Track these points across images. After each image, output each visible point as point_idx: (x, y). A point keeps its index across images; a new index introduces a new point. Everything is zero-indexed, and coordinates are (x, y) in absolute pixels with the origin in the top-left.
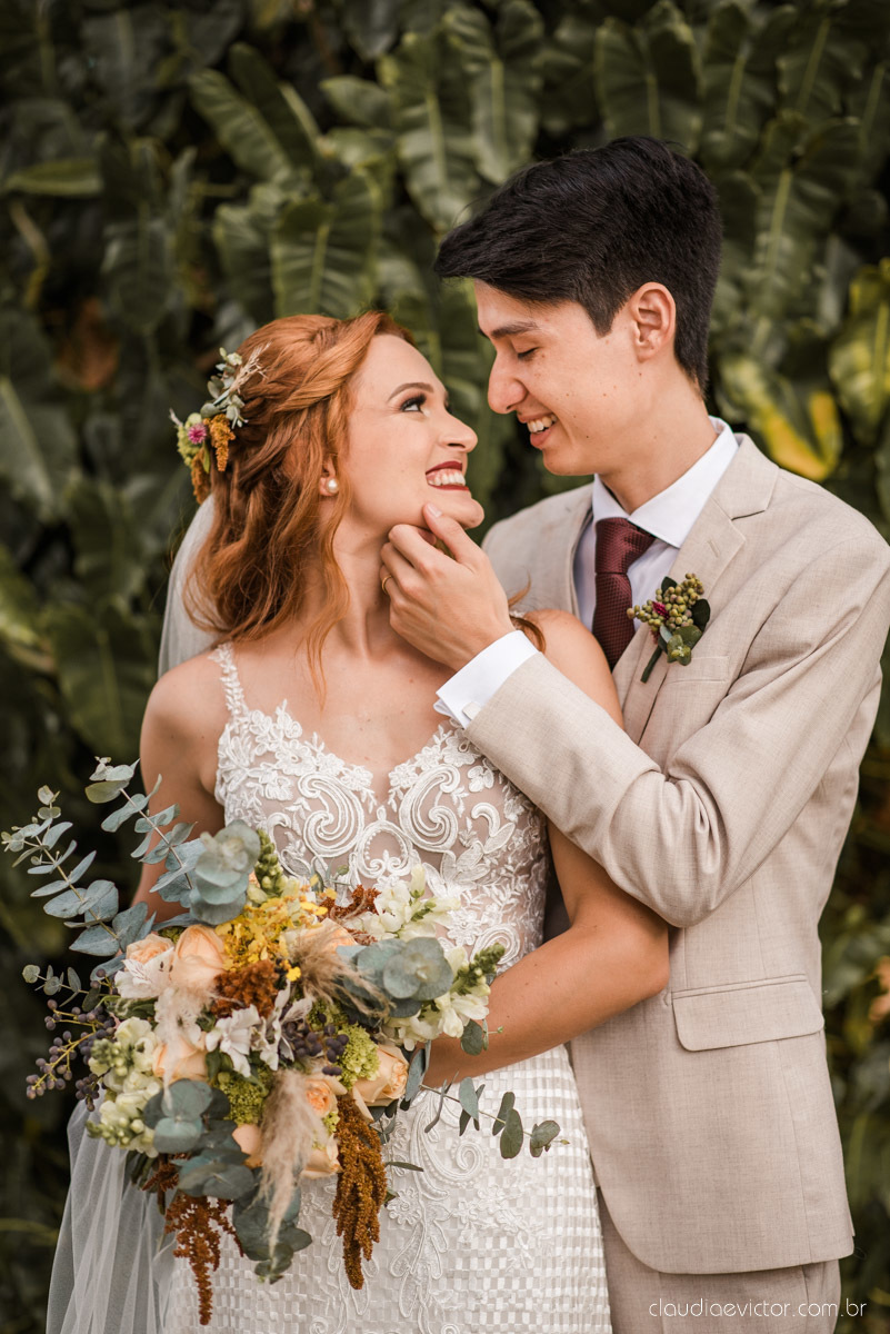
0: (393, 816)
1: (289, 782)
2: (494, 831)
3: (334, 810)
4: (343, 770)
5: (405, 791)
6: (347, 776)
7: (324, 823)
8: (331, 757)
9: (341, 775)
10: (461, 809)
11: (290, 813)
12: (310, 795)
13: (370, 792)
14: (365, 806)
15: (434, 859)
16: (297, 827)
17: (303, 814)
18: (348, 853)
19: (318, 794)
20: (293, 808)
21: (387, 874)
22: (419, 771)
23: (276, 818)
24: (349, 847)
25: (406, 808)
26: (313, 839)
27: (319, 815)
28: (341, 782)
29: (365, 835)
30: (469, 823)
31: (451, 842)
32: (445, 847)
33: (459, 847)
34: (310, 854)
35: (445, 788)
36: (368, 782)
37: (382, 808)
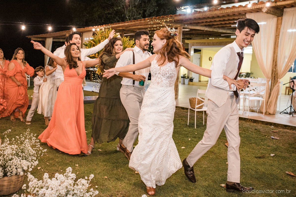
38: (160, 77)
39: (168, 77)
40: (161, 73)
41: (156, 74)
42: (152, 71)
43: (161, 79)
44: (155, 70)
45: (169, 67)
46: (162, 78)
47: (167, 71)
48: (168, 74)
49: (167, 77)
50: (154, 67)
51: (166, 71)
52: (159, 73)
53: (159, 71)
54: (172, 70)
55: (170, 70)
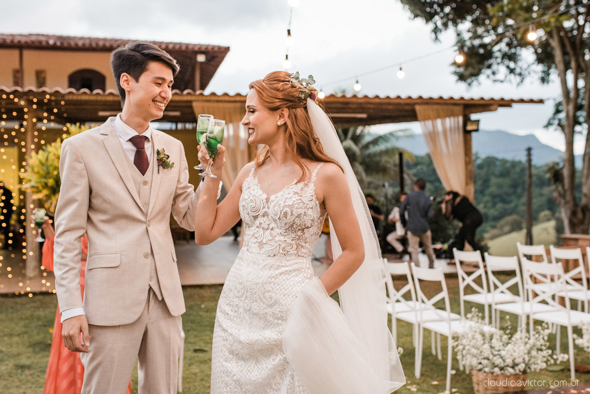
0: (268, 207)
1: (249, 195)
4: (261, 194)
5: (272, 201)
7: (253, 206)
8: (261, 190)
10: (281, 209)
11: (246, 202)
13: (265, 200)
14: (263, 204)
15: (275, 220)
16: (246, 206)
17: (248, 203)
18: (258, 215)
19: (253, 199)
20: (247, 201)
21: (265, 222)
22: (276, 197)
23: (244, 203)
24: (258, 214)
25: (271, 206)
26: (249, 210)
28: (259, 196)
29: (262, 211)
30: (283, 213)
31: (278, 217)
33: (280, 219)
34: (248, 214)
35: (280, 203)
37: (267, 205)
38: (269, 225)
39: (292, 226)
40: (269, 212)
41: (256, 217)
42: (244, 210)
43: (272, 232)
44: (253, 204)
45: (296, 193)
46: (272, 229)
47: (289, 206)
48: (292, 214)
49: (287, 226)
50: (249, 197)
51: (284, 207)
52: (265, 215)
53: (264, 207)
54: (305, 205)
55: (299, 205)
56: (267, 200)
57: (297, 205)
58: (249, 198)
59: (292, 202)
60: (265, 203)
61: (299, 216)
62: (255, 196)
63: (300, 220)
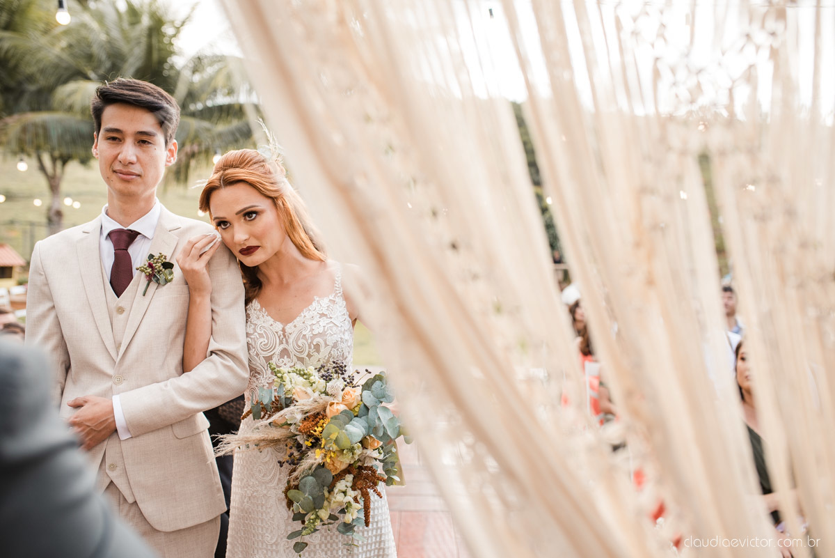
0: (287, 342)
1: (253, 326)
2: (322, 349)
3: (268, 339)
4: (273, 323)
5: (290, 334)
6: (274, 326)
7: (263, 344)
8: (269, 318)
9: (272, 325)
10: (309, 341)
11: (251, 339)
12: (260, 332)
13: (282, 332)
14: (279, 337)
15: (301, 360)
16: (253, 344)
17: (256, 339)
18: (272, 355)
19: (262, 332)
20: (252, 337)
21: (285, 364)
22: (295, 326)
24: (272, 353)
25: (290, 341)
26: (259, 349)
27: (262, 340)
28: (271, 328)
29: (279, 349)
30: (312, 346)
31: (306, 353)
32: (304, 355)
33: (309, 356)
34: (257, 355)
35: (304, 333)
36: (281, 329)
37: (284, 339)
40: (290, 348)
41: (269, 358)
44: (264, 341)
45: (323, 316)
47: (319, 334)
51: (313, 338)
52: (285, 352)
53: (281, 342)
54: (339, 329)
55: (332, 330)
56: (284, 330)
57: (330, 331)
58: (255, 331)
59: (322, 328)
60: (282, 336)
61: (335, 346)
62: (264, 327)
63: (338, 350)
